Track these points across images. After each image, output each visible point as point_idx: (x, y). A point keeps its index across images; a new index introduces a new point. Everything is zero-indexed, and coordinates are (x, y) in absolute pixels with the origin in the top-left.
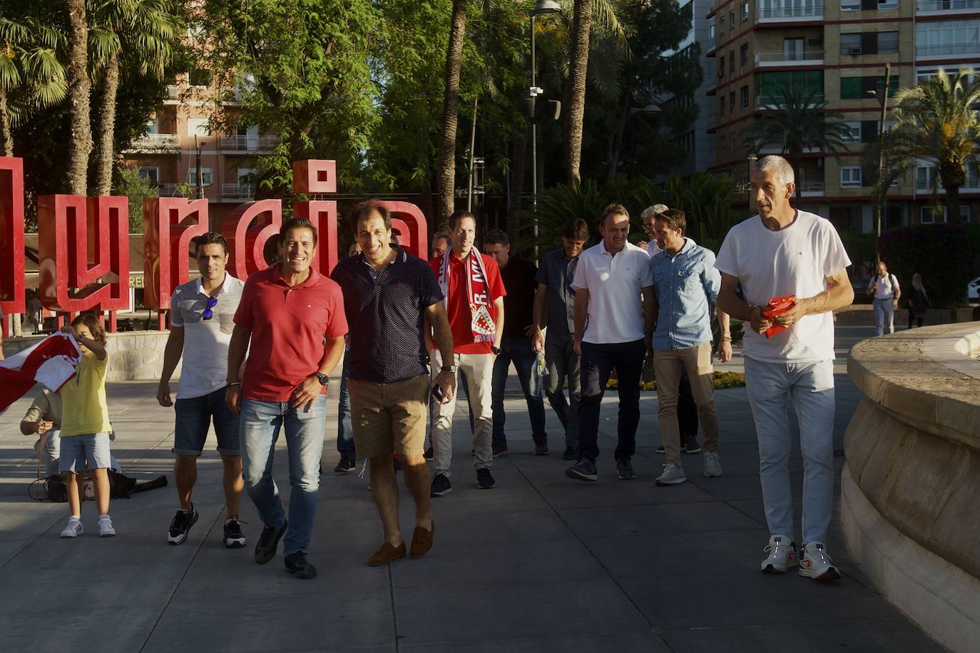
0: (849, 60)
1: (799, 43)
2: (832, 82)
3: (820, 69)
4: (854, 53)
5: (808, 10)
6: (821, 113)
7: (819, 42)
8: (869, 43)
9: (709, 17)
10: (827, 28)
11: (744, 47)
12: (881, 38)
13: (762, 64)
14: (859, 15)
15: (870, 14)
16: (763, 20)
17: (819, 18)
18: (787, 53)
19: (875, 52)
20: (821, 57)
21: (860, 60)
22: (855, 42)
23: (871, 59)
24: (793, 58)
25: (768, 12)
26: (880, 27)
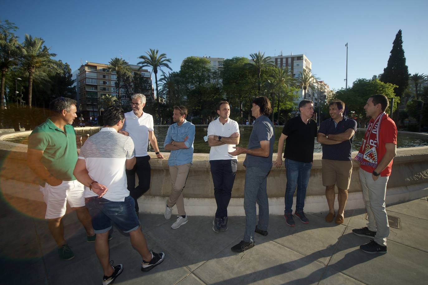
0: (102, 91)
1: (93, 88)
2: (99, 94)
3: (97, 92)
4: (102, 90)
5: (95, 83)
6: (97, 98)
7: (97, 88)
8: (104, 89)
9: (79, 82)
10: (98, 86)
11: (84, 87)
12: (106, 89)
13: (87, 90)
14: (103, 85)
15: (104, 85)
16: (87, 84)
17: (97, 84)
18: (91, 89)
19: (105, 90)
20: (97, 90)
21: (103, 91)
22: (102, 89)
23: (104, 91)
24: (92, 90)
25: (88, 82)
26: (106, 87)
